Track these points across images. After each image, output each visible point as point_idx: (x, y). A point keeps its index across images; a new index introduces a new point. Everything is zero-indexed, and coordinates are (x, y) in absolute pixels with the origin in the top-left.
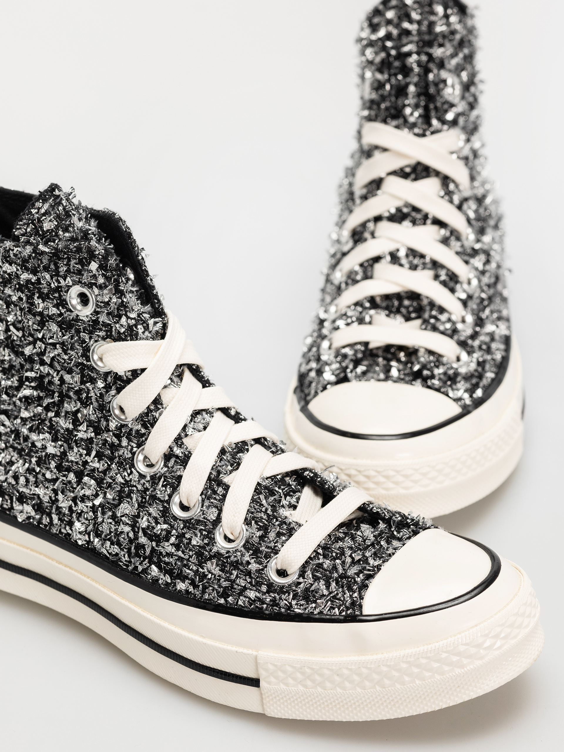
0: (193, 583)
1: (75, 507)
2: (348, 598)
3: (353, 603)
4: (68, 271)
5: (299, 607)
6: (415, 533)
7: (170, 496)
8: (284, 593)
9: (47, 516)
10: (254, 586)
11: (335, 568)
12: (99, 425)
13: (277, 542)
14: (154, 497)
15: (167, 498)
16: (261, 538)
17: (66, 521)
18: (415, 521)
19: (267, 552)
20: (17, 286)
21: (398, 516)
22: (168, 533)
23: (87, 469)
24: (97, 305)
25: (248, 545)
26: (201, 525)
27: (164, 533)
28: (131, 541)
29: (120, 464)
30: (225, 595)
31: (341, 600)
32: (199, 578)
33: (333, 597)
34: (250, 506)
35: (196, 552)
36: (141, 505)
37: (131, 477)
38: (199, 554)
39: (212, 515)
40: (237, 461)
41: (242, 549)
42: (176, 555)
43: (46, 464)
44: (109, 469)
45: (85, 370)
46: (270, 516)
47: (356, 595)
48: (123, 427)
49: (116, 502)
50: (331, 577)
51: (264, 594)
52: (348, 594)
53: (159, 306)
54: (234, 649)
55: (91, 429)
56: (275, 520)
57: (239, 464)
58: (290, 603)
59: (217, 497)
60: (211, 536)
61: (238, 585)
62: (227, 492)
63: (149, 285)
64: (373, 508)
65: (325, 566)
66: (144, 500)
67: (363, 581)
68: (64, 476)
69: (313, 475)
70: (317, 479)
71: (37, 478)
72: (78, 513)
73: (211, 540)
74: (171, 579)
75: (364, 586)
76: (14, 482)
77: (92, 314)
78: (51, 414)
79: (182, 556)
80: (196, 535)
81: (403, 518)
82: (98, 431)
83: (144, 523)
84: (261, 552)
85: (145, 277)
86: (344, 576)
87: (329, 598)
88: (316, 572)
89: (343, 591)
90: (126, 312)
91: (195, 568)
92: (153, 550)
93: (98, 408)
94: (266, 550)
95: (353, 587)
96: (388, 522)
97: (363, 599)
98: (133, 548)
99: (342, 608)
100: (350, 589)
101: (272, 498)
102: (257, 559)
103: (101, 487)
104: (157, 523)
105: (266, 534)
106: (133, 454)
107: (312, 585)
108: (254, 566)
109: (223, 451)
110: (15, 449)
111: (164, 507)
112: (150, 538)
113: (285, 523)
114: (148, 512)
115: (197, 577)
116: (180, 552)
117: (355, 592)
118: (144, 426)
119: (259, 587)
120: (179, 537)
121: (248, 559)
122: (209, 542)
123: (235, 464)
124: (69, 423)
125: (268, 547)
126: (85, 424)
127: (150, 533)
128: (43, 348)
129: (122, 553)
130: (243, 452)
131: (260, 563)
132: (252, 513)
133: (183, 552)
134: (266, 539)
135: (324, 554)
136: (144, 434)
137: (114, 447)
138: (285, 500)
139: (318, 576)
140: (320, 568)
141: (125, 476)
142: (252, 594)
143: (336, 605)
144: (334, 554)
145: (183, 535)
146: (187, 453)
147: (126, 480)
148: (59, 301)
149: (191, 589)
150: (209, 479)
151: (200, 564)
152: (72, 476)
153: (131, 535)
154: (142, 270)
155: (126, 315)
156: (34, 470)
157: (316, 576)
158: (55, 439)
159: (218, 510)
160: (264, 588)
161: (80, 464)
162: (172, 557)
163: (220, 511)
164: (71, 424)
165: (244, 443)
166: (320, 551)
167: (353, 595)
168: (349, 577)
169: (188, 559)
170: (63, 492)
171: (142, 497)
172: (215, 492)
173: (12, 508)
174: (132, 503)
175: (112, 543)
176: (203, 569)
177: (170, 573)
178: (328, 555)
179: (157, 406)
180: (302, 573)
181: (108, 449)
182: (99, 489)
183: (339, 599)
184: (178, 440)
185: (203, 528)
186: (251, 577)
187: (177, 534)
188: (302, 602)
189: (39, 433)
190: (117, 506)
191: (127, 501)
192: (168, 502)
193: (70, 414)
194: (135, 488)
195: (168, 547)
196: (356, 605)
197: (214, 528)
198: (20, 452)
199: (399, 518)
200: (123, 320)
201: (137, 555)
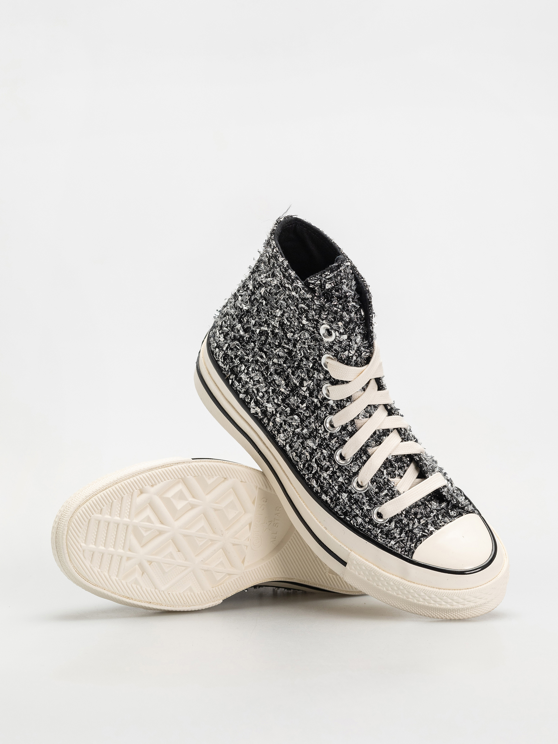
0: (331, 499)
1: (284, 425)
2: (409, 546)
3: (410, 549)
4: (326, 318)
5: (381, 538)
6: (460, 514)
7: (337, 448)
8: (377, 527)
9: (267, 419)
10: (362, 516)
11: (408, 524)
12: (313, 392)
13: (383, 498)
14: (328, 445)
15: (335, 449)
16: (376, 493)
17: (277, 429)
18: (463, 506)
19: (375, 502)
20: (296, 304)
21: (455, 500)
22: (328, 467)
23: (298, 410)
24: (335, 340)
25: (367, 494)
26: (347, 472)
27: (326, 466)
28: (307, 461)
29: (316, 418)
30: (345, 514)
31: (404, 544)
32: (336, 498)
33: (401, 540)
34: (377, 472)
35: (339, 485)
36: (320, 446)
37: (320, 428)
38: (340, 487)
39: (355, 469)
40: (380, 440)
41: (364, 494)
42: (328, 481)
43: (277, 394)
44: (310, 417)
45: (316, 363)
46: (385, 482)
47: (413, 545)
48: (325, 400)
49: (307, 436)
50: (404, 529)
51: (366, 523)
52: (409, 543)
53: (371, 342)
54: (340, 543)
55: (308, 392)
56: (387, 485)
57: (380, 443)
58: (378, 534)
59: (361, 461)
60: (350, 479)
61: (354, 512)
62: (368, 459)
63: (370, 330)
64: (443, 491)
65: (404, 522)
66: (322, 443)
67: (420, 537)
68: (284, 406)
69: (418, 459)
70: (420, 463)
71: (269, 398)
72: (284, 429)
73: (349, 481)
74: (321, 491)
75: (419, 541)
76: (256, 392)
77: (331, 342)
78: (290, 370)
79: (331, 483)
80: (342, 476)
81: (457, 502)
82: (311, 394)
83: (318, 455)
84: (373, 501)
85: (369, 326)
86: (411, 531)
87: (399, 540)
88: (397, 523)
89: (407, 540)
90: (349, 349)
91: (335, 492)
92: (317, 472)
93: (316, 384)
94: (376, 501)
95: (413, 540)
96: (448, 502)
97: (416, 548)
98: (307, 464)
99: (403, 549)
100: (411, 540)
101: (391, 469)
102: (369, 503)
103: (302, 424)
104: (324, 459)
105: (379, 492)
106: (326, 417)
107: (393, 529)
108: (366, 507)
109: (375, 433)
110: (263, 375)
111: (331, 453)
112: (318, 465)
113: (392, 490)
114: (322, 451)
115: (335, 497)
116: (331, 480)
117: (413, 543)
118: (337, 406)
119: (365, 518)
120: (334, 473)
121: (365, 501)
122: (348, 483)
123: (379, 443)
124: (298, 382)
125: (377, 500)
126: (306, 388)
127: (319, 462)
128: (298, 339)
129: (300, 463)
130: (386, 436)
131: (370, 506)
132: (377, 477)
133: (332, 481)
134: (378, 495)
135: (405, 515)
136: (335, 410)
137: (316, 407)
138: (398, 471)
139: (398, 526)
140: (400, 521)
141: (317, 426)
142: (360, 520)
143: (401, 546)
144: (411, 517)
145: (336, 472)
146: (354, 430)
147: (316, 428)
148: (315, 326)
149: (329, 501)
150: (361, 449)
151: (339, 492)
152: (288, 410)
153: (308, 458)
154: (370, 322)
155: (349, 351)
156: (269, 393)
157: (397, 525)
158: (287, 385)
159: (359, 467)
160: (367, 520)
161: (295, 406)
162: (325, 480)
163: (360, 469)
164: (298, 383)
165: (388, 430)
166: (404, 513)
167: (411, 544)
168: (413, 533)
169: (334, 486)
170: (280, 414)
171: (322, 442)
172: (361, 457)
173: (250, 403)
174: (315, 442)
175: (297, 456)
176: (339, 495)
177: (322, 487)
178: (408, 516)
179: (348, 399)
180: (390, 521)
181: (313, 406)
182: (300, 424)
183: (403, 543)
184: (352, 422)
185: (348, 474)
186: (362, 511)
187: (332, 470)
188: (384, 536)
189: (279, 377)
190: (306, 439)
191: (313, 439)
192: (335, 451)
193: (300, 377)
194: (319, 435)
195: (325, 475)
196: (411, 552)
197: (353, 476)
198: (265, 379)
199: (455, 502)
200: (347, 353)
201: (308, 469)
